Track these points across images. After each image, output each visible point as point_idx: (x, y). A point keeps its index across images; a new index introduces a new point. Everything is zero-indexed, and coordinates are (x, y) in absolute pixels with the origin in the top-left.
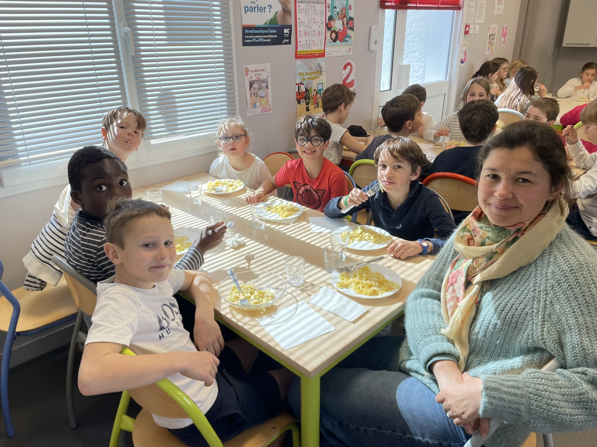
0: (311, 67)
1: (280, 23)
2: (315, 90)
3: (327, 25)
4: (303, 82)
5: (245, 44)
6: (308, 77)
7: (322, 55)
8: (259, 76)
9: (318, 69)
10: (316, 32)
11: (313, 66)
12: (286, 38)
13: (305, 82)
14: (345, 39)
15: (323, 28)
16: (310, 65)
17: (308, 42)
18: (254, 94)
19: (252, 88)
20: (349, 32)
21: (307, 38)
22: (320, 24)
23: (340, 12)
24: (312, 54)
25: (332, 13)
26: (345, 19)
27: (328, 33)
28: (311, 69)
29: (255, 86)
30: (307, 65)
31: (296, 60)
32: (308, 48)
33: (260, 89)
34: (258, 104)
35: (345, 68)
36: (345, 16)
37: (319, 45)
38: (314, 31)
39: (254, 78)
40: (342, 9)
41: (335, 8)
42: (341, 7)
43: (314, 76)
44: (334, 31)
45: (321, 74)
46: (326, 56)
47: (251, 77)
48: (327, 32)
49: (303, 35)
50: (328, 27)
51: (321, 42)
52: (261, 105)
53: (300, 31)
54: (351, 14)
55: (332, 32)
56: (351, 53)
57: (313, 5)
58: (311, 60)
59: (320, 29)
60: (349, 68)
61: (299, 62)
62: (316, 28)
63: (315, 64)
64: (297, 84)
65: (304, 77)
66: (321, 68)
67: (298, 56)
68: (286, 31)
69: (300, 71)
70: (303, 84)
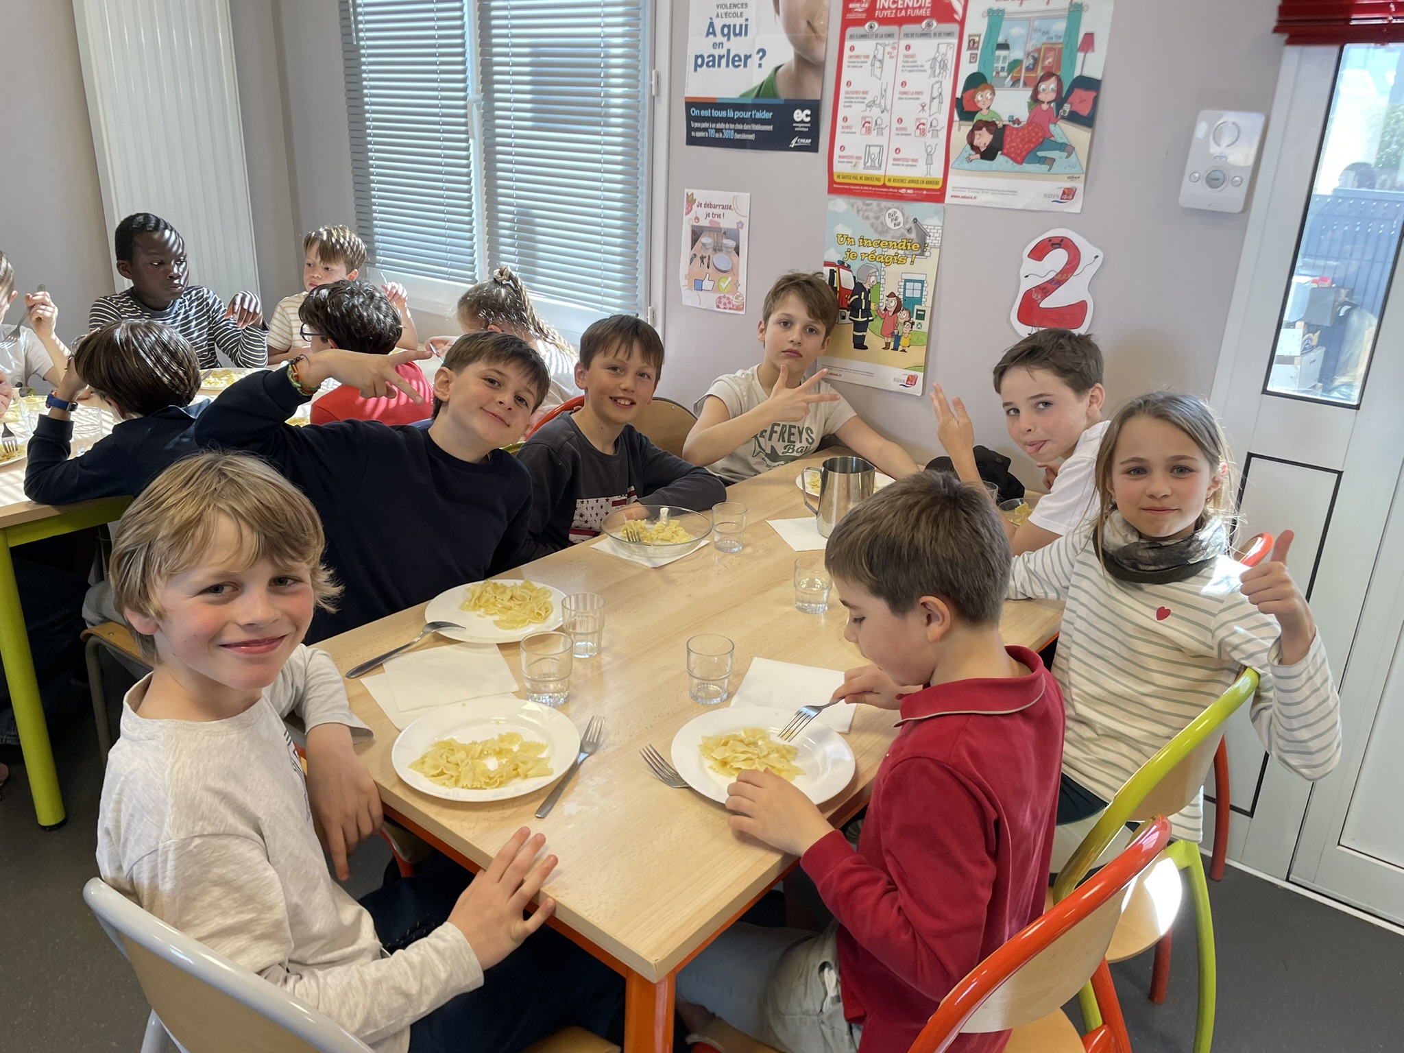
0: (883, 224)
1: (784, 93)
2: (892, 295)
3: (957, 104)
4: (849, 262)
5: (691, 141)
6: (869, 250)
7: (936, 195)
8: (716, 219)
9: (913, 236)
10: (909, 124)
11: (890, 224)
12: (802, 135)
13: (856, 265)
14: (1040, 154)
15: (939, 111)
16: (877, 218)
17: (875, 150)
18: (702, 258)
19: (698, 244)
20: (1065, 131)
21: (873, 138)
22: (925, 99)
23: (1028, 62)
24: (884, 186)
25: (983, 63)
26: (1051, 84)
27: (962, 130)
28: (886, 230)
29: (704, 239)
30: (867, 218)
31: (831, 196)
32: (872, 168)
33: (717, 249)
34: (707, 285)
35: (1039, 253)
36: (1048, 75)
37: (922, 163)
38: (900, 121)
39: (704, 223)
40: (1039, 51)
41: (1004, 46)
42: (1037, 41)
43: (891, 252)
44: (990, 125)
45: (922, 254)
46: (948, 199)
47: (697, 218)
48: (955, 125)
49: (857, 128)
50: (963, 109)
51: (929, 155)
52: (716, 288)
53: (845, 119)
54: (1091, 65)
55: (977, 127)
56: (1075, 206)
57: (904, 43)
58: (885, 203)
59: (922, 115)
60: (1058, 258)
61: (841, 204)
62: (909, 111)
63: (901, 219)
64: (827, 264)
65: (853, 249)
66: (923, 235)
67: (837, 188)
68: (800, 115)
69: (841, 229)
70: (848, 268)
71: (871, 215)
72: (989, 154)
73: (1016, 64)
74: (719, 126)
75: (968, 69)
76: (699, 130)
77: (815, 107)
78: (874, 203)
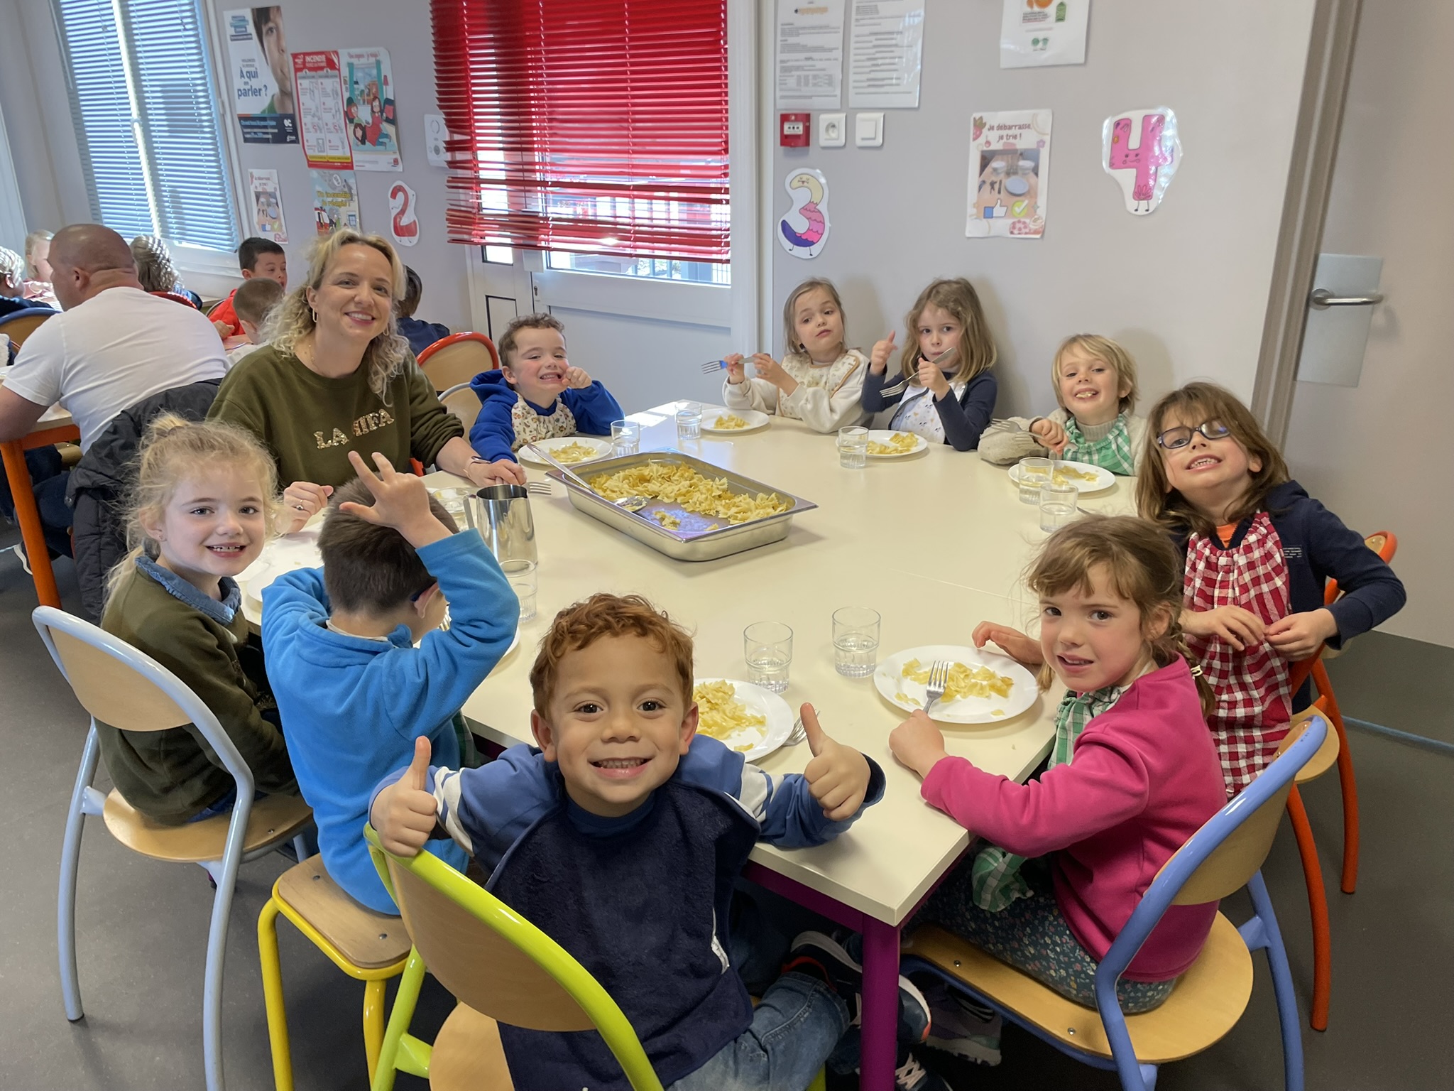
0: (333, 183)
1: (279, 112)
2: (344, 225)
3: (346, 114)
4: (324, 207)
5: (246, 140)
6: (330, 199)
7: (348, 166)
9: (346, 190)
10: (331, 126)
11: (336, 183)
12: (291, 134)
13: (327, 208)
14: (381, 140)
15: (340, 119)
16: (330, 180)
17: (320, 141)
18: (263, 211)
20: (388, 128)
21: (319, 135)
22: (333, 111)
23: (366, 91)
24: (328, 162)
25: (351, 94)
26: (376, 103)
27: (351, 128)
28: (334, 187)
29: (262, 200)
30: (326, 180)
31: (309, 169)
32: (321, 151)
33: (269, 205)
34: (268, 227)
35: (394, 195)
36: (375, 98)
37: (340, 148)
38: (327, 124)
39: (260, 189)
40: (369, 85)
41: (356, 83)
42: (368, 80)
43: (340, 200)
44: (358, 125)
45: (351, 199)
46: (355, 168)
47: (256, 187)
48: (348, 126)
49: (312, 130)
50: (349, 117)
51: (343, 143)
52: (272, 229)
53: (305, 124)
54: (389, 92)
55: (356, 127)
56: (400, 168)
57: (320, 81)
58: (332, 171)
59: (335, 121)
60: (400, 195)
61: (314, 173)
62: (327, 117)
63: (339, 180)
64: (316, 209)
65: (324, 199)
66: (350, 189)
67: (310, 164)
68: (287, 123)
69: (318, 188)
70: (324, 211)
71: (327, 178)
72: (363, 142)
73: (362, 91)
74: (256, 130)
75: (347, 95)
76: (249, 133)
77: (292, 117)
78: (326, 171)
